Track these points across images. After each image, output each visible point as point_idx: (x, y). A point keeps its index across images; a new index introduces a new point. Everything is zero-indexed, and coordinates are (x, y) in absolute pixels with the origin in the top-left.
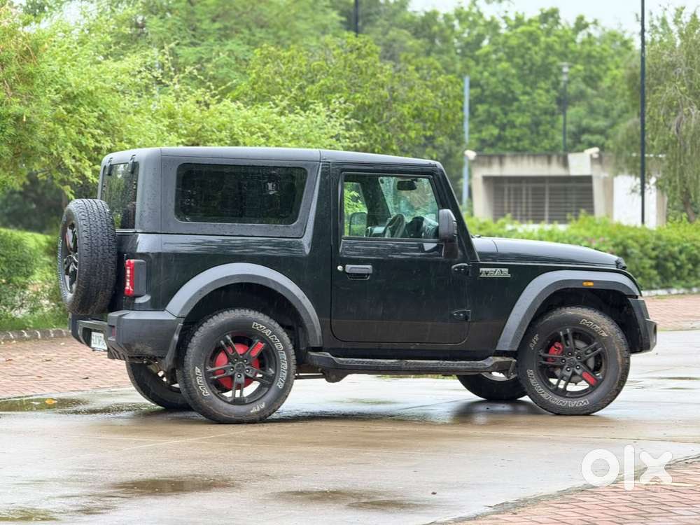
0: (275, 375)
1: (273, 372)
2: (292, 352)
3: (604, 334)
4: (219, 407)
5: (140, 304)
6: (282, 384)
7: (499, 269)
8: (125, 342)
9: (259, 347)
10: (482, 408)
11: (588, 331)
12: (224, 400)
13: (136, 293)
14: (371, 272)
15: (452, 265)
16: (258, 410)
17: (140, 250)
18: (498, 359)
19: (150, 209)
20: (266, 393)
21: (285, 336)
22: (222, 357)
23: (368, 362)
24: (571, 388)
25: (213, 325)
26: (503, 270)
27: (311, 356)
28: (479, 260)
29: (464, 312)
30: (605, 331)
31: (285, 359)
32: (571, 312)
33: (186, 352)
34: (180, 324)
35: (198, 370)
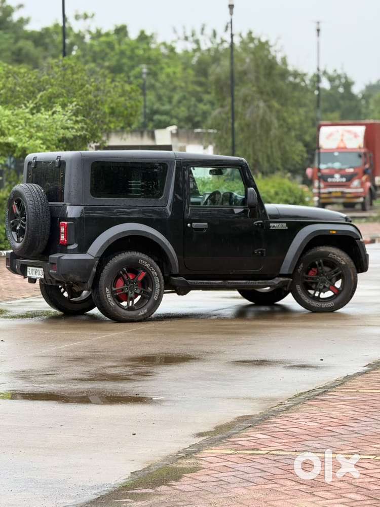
0: (152, 292)
1: (151, 290)
2: (162, 277)
3: (343, 263)
4: (120, 312)
5: (71, 249)
6: (157, 297)
7: (281, 224)
8: (63, 273)
9: (142, 275)
10: (253, 309)
11: (333, 261)
12: (122, 307)
13: (68, 243)
14: (207, 227)
15: (254, 222)
16: (143, 313)
17: (69, 216)
18: (281, 279)
19: (75, 190)
20: (147, 304)
21: (158, 268)
22: (120, 282)
23: (206, 283)
24: (323, 295)
25: (116, 261)
26: (283, 224)
27: (173, 280)
28: (269, 218)
29: (261, 251)
30: (344, 260)
31: (158, 282)
32: (322, 249)
33: (99, 278)
34: (97, 262)
35: (107, 290)
